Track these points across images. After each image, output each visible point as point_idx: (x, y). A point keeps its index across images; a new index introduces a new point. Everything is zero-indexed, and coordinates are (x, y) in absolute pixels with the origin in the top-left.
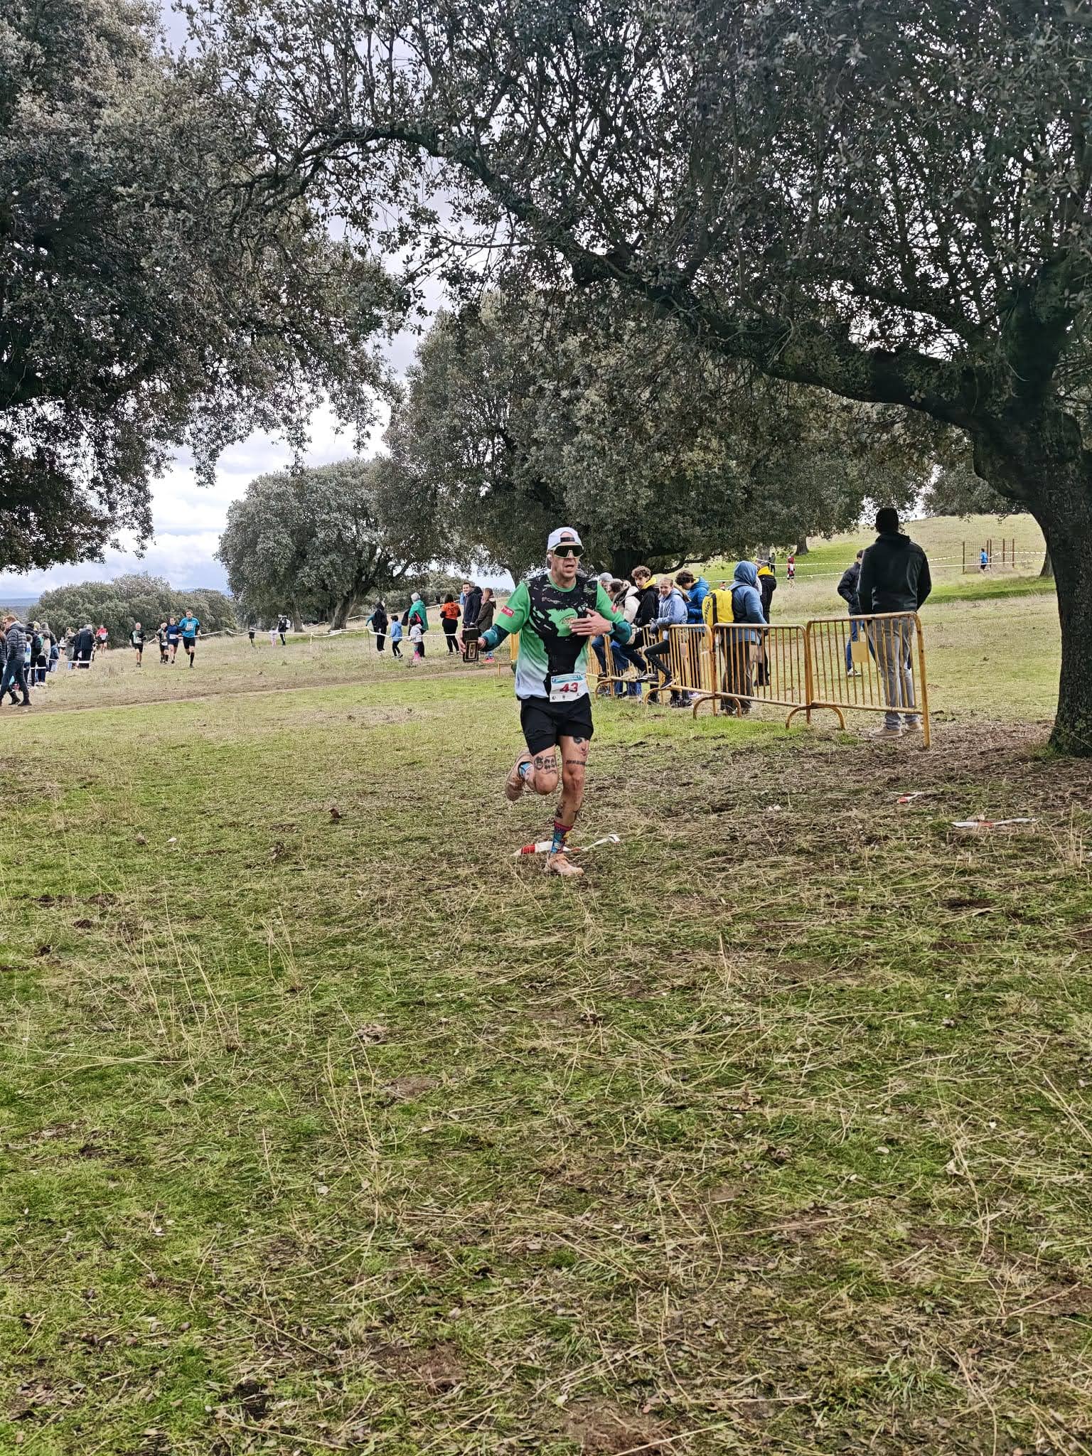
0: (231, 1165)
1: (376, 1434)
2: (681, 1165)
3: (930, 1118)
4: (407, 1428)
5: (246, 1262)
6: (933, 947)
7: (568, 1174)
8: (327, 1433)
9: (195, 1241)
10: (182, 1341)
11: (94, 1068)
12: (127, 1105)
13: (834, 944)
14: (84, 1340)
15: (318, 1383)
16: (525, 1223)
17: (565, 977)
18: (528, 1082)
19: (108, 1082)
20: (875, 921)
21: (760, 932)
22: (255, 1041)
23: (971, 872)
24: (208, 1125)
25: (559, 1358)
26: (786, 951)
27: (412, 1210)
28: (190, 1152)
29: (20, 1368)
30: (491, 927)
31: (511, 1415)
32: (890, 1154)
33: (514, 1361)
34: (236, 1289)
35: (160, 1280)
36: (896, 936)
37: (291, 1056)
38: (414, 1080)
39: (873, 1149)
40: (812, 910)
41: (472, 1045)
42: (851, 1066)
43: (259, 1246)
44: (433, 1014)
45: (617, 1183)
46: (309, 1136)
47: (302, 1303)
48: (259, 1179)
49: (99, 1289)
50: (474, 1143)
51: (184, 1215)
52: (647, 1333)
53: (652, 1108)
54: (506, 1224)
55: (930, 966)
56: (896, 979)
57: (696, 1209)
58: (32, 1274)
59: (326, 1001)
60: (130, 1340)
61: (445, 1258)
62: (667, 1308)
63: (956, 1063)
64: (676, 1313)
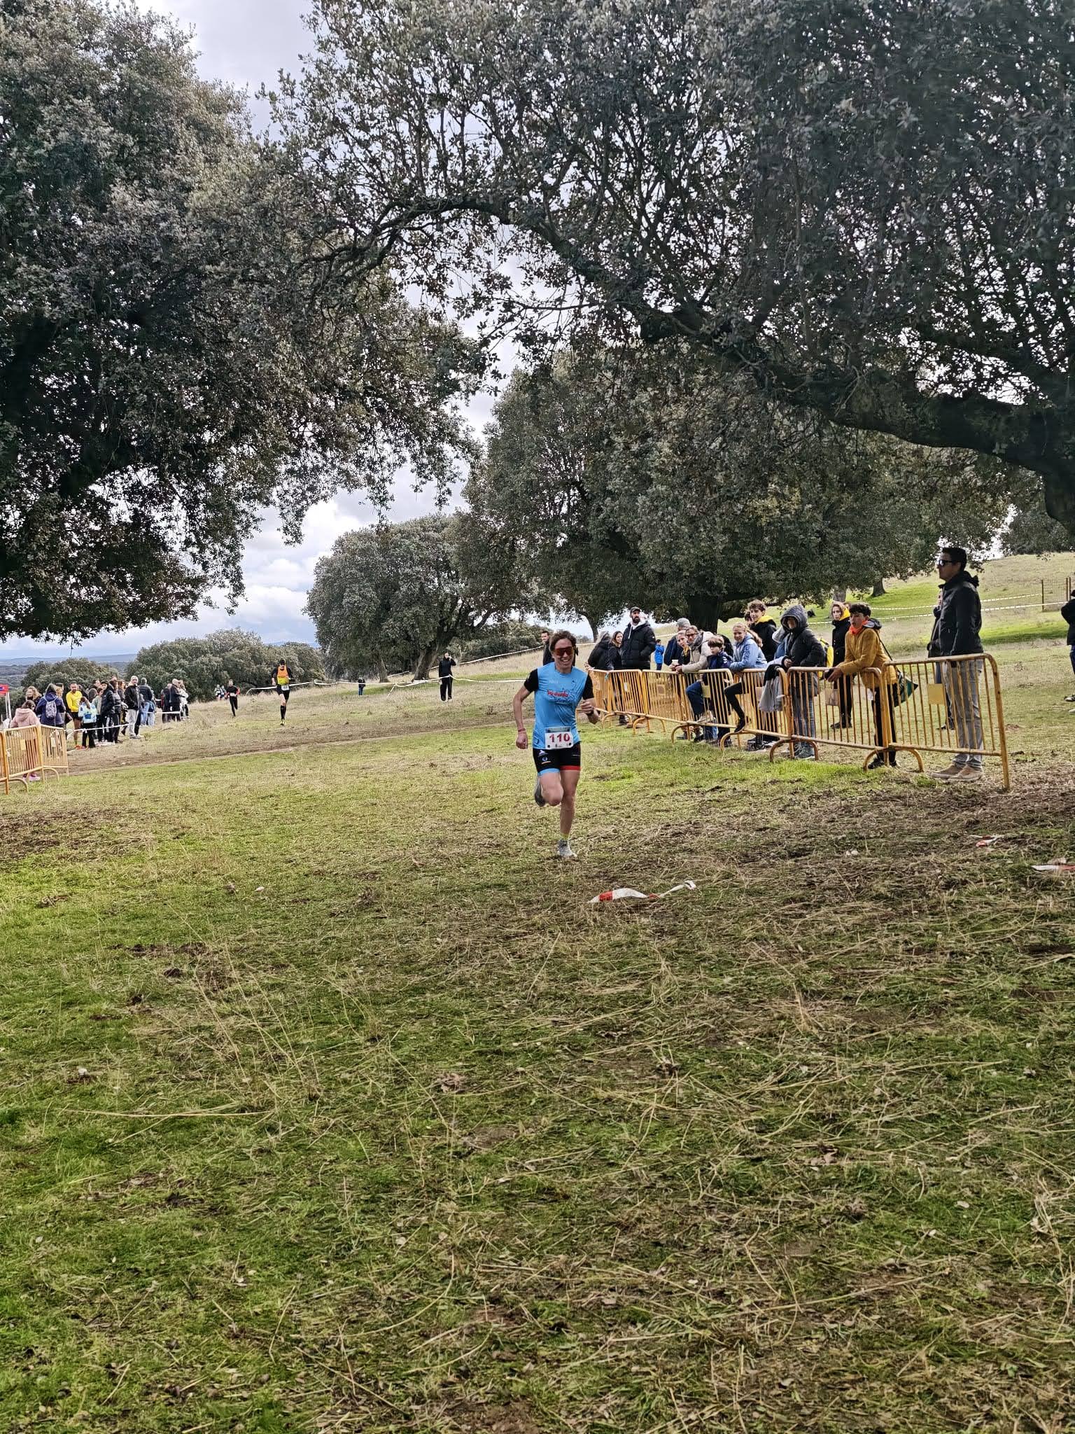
0: (312, 1215)
2: (757, 1219)
3: (1011, 1172)
5: (325, 1314)
6: (1015, 994)
7: (643, 1227)
9: (275, 1291)
10: (262, 1393)
11: (181, 1117)
12: (211, 1154)
13: (912, 992)
14: (167, 1391)
16: (602, 1279)
17: (641, 1026)
18: (604, 1133)
19: (195, 1131)
20: (954, 968)
21: (837, 979)
22: (336, 1090)
23: (1053, 917)
24: (290, 1174)
25: (633, 1417)
26: (863, 999)
27: (489, 1261)
28: (272, 1202)
29: (106, 1419)
30: (568, 976)
32: (970, 1209)
33: (588, 1420)
34: (315, 1341)
35: (242, 1330)
36: (976, 983)
37: (371, 1105)
38: (491, 1130)
39: (951, 1204)
40: (890, 957)
41: (548, 1096)
42: (932, 1118)
43: (338, 1297)
44: (510, 1064)
45: (693, 1237)
46: (388, 1186)
47: (380, 1356)
48: (338, 1230)
49: (181, 1340)
50: (548, 1194)
51: (265, 1266)
52: (722, 1392)
53: (728, 1161)
54: (582, 1278)
55: (1011, 1013)
56: (975, 1027)
57: (772, 1264)
58: (119, 1323)
59: (406, 1049)
60: (211, 1392)
61: (520, 1312)
62: (742, 1367)
63: (1038, 1114)
64: (752, 1372)
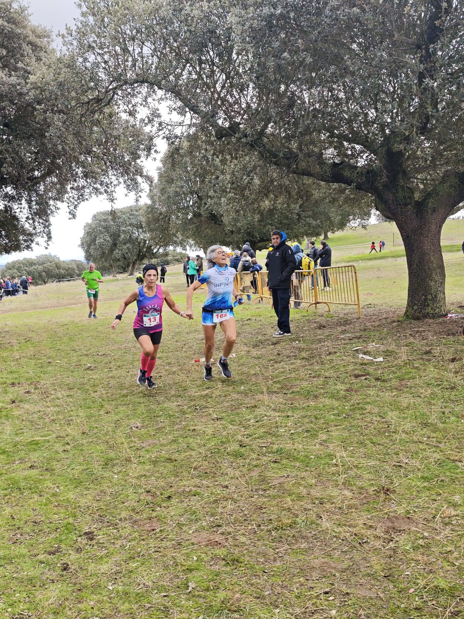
0: (84, 470)
1: (130, 543)
2: (242, 464)
4: (140, 541)
5: (88, 499)
6: (345, 391)
7: (202, 468)
8: (114, 543)
9: (71, 493)
10: (66, 521)
11: (33, 441)
12: (46, 452)
13: (309, 391)
14: (33, 522)
15: (112, 531)
16: (185, 483)
17: (209, 405)
18: (192, 440)
19: (39, 445)
20: (326, 383)
21: (282, 387)
22: (93, 430)
23: (366, 364)
24: (75, 457)
25: (192, 520)
26: (291, 393)
27: (147, 480)
28: (69, 467)
29: (12, 530)
30: (182, 389)
31: (174, 536)
32: (314, 458)
33: (177, 522)
34: (85, 506)
35: (59, 504)
36: (333, 387)
37: (106, 434)
38: (150, 441)
39: (308, 457)
40: (303, 380)
41: (172, 429)
42: (308, 431)
43: (93, 494)
44: (158, 419)
45: (219, 470)
46: (112, 460)
47: (107, 509)
48: (93, 474)
50: (170, 460)
51: (66, 486)
52: (222, 512)
53: (235, 447)
54: (179, 484)
55: (342, 397)
56: (327, 401)
57: (245, 477)
58: (14, 504)
59: (121, 415)
60: (48, 522)
61: (156, 494)
62: (230, 506)
63: (344, 429)
64: (232, 507)
